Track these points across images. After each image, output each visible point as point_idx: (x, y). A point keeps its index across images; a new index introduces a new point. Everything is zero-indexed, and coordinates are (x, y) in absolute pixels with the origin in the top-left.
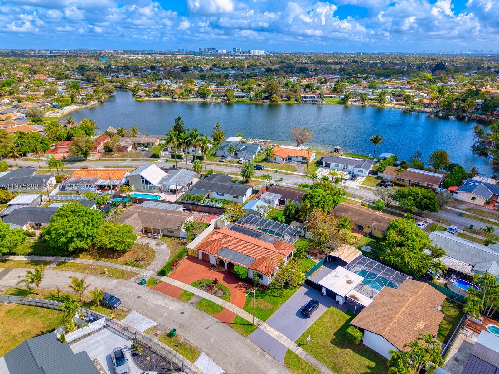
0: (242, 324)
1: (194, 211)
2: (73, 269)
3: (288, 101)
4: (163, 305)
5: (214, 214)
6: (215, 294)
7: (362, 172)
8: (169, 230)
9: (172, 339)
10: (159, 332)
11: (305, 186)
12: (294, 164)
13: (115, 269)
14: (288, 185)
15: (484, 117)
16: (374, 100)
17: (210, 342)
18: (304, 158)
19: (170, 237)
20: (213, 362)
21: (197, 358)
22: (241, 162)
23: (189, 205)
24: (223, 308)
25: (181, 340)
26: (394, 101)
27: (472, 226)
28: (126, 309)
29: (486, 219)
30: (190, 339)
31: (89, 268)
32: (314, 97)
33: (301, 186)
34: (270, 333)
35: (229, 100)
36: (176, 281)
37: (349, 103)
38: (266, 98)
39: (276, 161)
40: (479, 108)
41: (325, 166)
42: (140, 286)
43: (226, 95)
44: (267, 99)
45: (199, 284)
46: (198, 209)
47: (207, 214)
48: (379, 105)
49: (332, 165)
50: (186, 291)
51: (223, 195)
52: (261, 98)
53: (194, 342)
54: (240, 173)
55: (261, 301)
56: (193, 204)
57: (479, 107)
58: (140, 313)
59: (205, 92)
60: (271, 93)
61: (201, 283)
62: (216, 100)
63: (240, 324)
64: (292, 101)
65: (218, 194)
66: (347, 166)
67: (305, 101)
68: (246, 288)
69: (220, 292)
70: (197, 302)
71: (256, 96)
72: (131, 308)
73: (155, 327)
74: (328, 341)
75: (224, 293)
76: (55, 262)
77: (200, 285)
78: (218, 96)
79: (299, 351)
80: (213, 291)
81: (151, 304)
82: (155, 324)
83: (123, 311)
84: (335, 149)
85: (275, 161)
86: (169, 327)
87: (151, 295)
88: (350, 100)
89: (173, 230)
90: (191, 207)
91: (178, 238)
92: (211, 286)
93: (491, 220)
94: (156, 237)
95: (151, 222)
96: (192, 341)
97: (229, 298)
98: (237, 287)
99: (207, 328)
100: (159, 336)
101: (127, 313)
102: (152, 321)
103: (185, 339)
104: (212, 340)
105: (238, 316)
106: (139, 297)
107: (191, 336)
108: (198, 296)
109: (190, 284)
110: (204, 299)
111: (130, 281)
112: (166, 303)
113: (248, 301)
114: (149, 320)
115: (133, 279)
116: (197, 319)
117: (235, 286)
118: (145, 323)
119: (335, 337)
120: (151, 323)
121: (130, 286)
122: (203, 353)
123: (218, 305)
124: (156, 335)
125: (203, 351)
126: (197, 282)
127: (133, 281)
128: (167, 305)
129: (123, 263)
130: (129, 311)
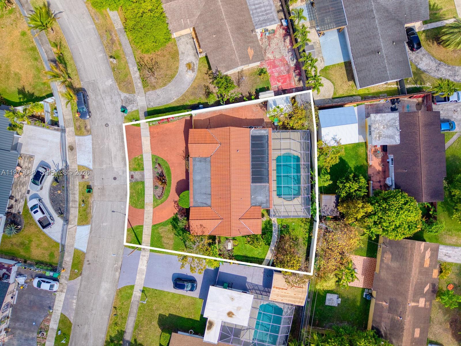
0: (136, 235)
4: (113, 155)
6: (155, 187)
10: (86, 177)
13: (126, 63)
17: (102, 223)
20: (88, 238)
21: (83, 225)
24: (143, 207)
25: (91, 200)
28: (88, 127)
30: (95, 206)
31: (111, 35)
34: (140, 263)
36: (149, 138)
42: (120, 111)
50: (142, 159)
53: (95, 211)
55: (172, 235)
58: (93, 144)
61: (160, 164)
69: (159, 191)
70: (137, 180)
72: (92, 131)
74: (161, 312)
75: (161, 197)
77: (157, 166)
80: (157, 184)
81: (107, 144)
82: (91, 167)
83: (85, 127)
86: (95, 181)
87: (117, 133)
96: (94, 210)
97: (158, 205)
98: (175, 202)
99: (113, 211)
100: (84, 180)
101: (86, 133)
102: (92, 162)
103: (93, 202)
104: (105, 224)
105: (142, 226)
106: (107, 125)
107: (98, 205)
108: (143, 176)
109: (152, 156)
110: (143, 183)
111: (120, 95)
112: (116, 155)
113: (164, 224)
114: (91, 158)
115: (124, 95)
116: (117, 196)
117: (176, 200)
118: (86, 159)
119: (167, 315)
120: (90, 162)
121: (114, 103)
122: (90, 226)
123: (144, 201)
124: (83, 177)
125: (92, 224)
126: (159, 159)
127: (122, 98)
128: (115, 158)
129: (138, 61)
130: (89, 132)
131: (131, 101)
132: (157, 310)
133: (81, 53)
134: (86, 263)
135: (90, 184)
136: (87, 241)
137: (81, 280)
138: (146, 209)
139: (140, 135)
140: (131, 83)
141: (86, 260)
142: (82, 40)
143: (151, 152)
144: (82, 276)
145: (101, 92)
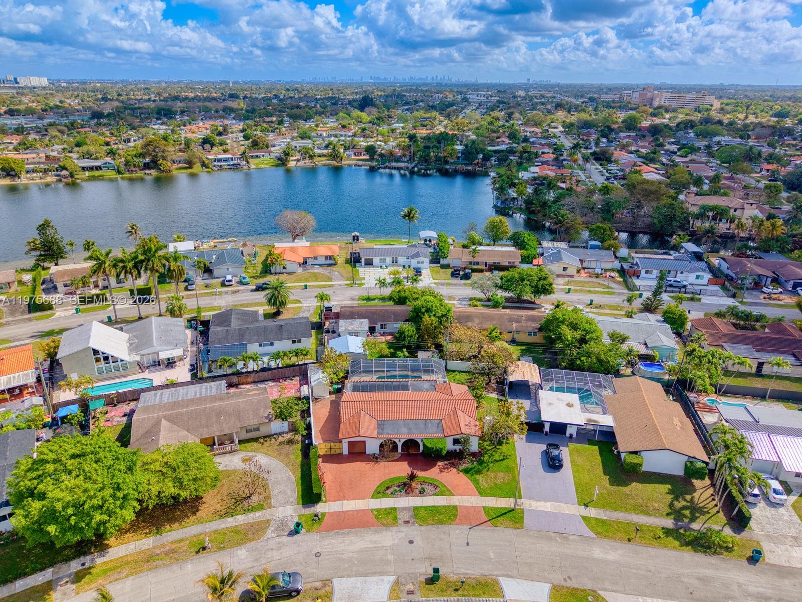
0: (501, 515)
1: (243, 384)
2: (125, 572)
3: (190, 168)
4: (371, 546)
5: (285, 379)
6: (422, 492)
7: (423, 262)
8: (248, 428)
9: (440, 584)
10: (410, 587)
11: (369, 299)
12: (317, 270)
13: (215, 532)
14: (344, 303)
15: (470, 168)
16: (325, 156)
17: (491, 559)
18: (328, 258)
19: (256, 440)
20: (524, 581)
21: (501, 589)
22: (231, 283)
23: (231, 377)
24: (455, 507)
25: (453, 578)
26: (353, 157)
27: (592, 301)
28: (318, 584)
29: (592, 289)
30: (463, 571)
31: (158, 555)
32: (232, 159)
33: (363, 300)
34: (542, 509)
35: (72, 176)
36: (345, 502)
37: (292, 164)
38: (147, 166)
39: (289, 269)
40: (459, 157)
41: (366, 264)
42: (296, 537)
43: (64, 168)
44: (149, 168)
45: (384, 491)
46: (250, 380)
47: (271, 384)
48: (336, 163)
49: (376, 261)
50: (378, 510)
51: (272, 344)
52: (139, 166)
53: (473, 571)
54: (264, 301)
55: (491, 474)
56: (238, 374)
57: (460, 155)
58: (349, 576)
59: (12, 164)
60: (156, 156)
61: (388, 488)
62: (41, 179)
63: (499, 516)
64: (197, 168)
65: (260, 345)
66: (396, 258)
67: (221, 166)
68: (454, 465)
69: (427, 489)
70: (411, 516)
71: (127, 164)
72: (326, 577)
73: (397, 583)
74: (608, 485)
75: (436, 487)
76: (61, 579)
77: (389, 492)
78: (46, 171)
79: (592, 512)
80: (417, 491)
81: (350, 554)
82: (392, 578)
83: (317, 589)
84: (354, 237)
85: (284, 271)
86: (417, 571)
87: (334, 541)
88: (291, 158)
89: (257, 426)
90: (235, 379)
91: (269, 436)
92: (406, 486)
93: (596, 289)
94: (228, 448)
95: (207, 426)
96: (469, 572)
97: (449, 490)
98: (441, 471)
99: (468, 544)
100: (416, 591)
101: (328, 589)
102: (383, 577)
103: (456, 575)
104: (492, 555)
105: (484, 508)
106: (318, 555)
107: (459, 566)
108: (404, 509)
109: (373, 497)
110: (415, 508)
111: (269, 538)
112: (371, 541)
113: (476, 483)
114: (375, 579)
115: (270, 533)
116: (441, 540)
117: (438, 471)
118: (376, 587)
119: (608, 477)
120: (382, 580)
121: (280, 547)
122: (500, 578)
123: (444, 506)
124: (411, 593)
125: (497, 576)
126: (379, 489)
127: (274, 535)
128: (375, 542)
129: (217, 517)
130: (327, 582)
131: (282, 524)
132: (606, 488)
133: (172, 598)
134: (569, 584)
135: (423, 579)
136: (530, 583)
137: (605, 590)
138: (457, 504)
139: (340, 512)
140: (252, 525)
141: (563, 583)
142: (148, 597)
143: (367, 500)
144: (595, 589)
145: (256, 564)
